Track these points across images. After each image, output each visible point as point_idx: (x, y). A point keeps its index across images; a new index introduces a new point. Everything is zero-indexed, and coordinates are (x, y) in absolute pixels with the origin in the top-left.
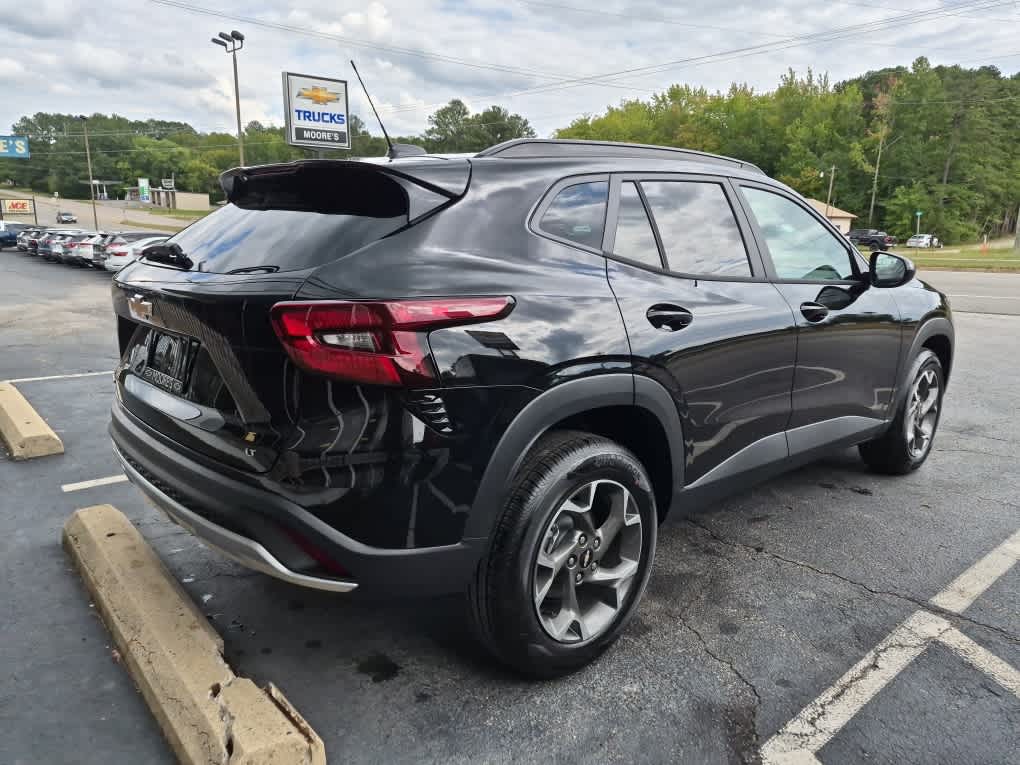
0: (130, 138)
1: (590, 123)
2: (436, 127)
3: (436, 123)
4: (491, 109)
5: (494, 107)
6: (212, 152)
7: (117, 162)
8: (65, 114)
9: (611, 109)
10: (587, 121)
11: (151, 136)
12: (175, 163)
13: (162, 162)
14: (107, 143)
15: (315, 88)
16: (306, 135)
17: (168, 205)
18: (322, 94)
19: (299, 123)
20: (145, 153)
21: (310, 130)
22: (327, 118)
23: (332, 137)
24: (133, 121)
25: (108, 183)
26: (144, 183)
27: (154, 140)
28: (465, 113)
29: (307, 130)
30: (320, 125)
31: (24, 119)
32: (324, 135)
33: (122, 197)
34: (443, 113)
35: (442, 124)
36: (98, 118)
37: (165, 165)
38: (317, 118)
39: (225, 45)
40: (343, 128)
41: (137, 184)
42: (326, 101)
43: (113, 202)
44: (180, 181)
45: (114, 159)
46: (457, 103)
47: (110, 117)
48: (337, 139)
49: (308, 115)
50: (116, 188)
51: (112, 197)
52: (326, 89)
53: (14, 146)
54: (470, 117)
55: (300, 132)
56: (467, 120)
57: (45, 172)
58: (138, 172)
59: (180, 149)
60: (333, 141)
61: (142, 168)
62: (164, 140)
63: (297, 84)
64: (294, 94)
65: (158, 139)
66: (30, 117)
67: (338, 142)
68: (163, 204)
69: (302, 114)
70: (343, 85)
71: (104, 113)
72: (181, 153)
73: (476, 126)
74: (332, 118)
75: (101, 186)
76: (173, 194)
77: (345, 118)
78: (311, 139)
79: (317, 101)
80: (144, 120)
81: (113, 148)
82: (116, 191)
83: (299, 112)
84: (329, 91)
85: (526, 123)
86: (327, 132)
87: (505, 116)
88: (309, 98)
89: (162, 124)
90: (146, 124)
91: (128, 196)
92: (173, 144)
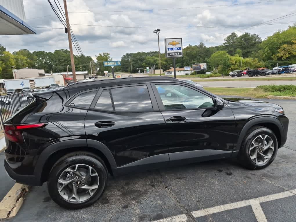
0: (145, 57)
1: (280, 33)
2: (226, 42)
3: (227, 41)
4: (245, 34)
5: (245, 33)
6: (164, 58)
7: (142, 64)
8: (132, 53)
9: (290, 27)
10: (279, 32)
11: (150, 56)
12: (155, 62)
13: (152, 62)
14: (140, 59)
15: (173, 42)
16: (171, 54)
17: (153, 73)
18: (175, 43)
19: (168, 52)
20: (149, 60)
21: (172, 53)
22: (176, 49)
23: (178, 54)
24: (146, 52)
25: (140, 69)
26: (148, 68)
27: (151, 57)
28: (236, 36)
29: (171, 53)
30: (174, 51)
31: (124, 55)
32: (175, 54)
33: (143, 72)
34: (228, 38)
35: (228, 41)
36: (139, 53)
37: (153, 63)
38: (173, 49)
39: (156, 33)
40: (181, 51)
41: (146, 68)
42: (176, 45)
43: (141, 73)
44: (156, 67)
45: (142, 63)
46: (233, 34)
47: (141, 52)
48: (179, 54)
49: (171, 49)
50: (142, 70)
51: (141, 72)
52: (176, 41)
53: (118, 63)
54: (238, 37)
55: (169, 54)
56: (237, 38)
57: (128, 68)
58: (147, 65)
59: (157, 58)
60: (178, 55)
61: (148, 64)
62: (153, 56)
63: (168, 41)
64: (167, 44)
65: (152, 56)
66: (125, 55)
67: (179, 55)
68: (152, 73)
69: (169, 49)
70: (181, 39)
71: (140, 52)
72: (157, 59)
73: (240, 40)
74: (178, 49)
75: (139, 70)
76: (154, 70)
77: (181, 48)
78: (172, 55)
79: (173, 45)
80: (149, 52)
81: (142, 60)
82: (142, 71)
83: (168, 49)
84: (177, 41)
85: (258, 36)
86: (176, 53)
87: (249, 35)
88: (171, 44)
89: (153, 52)
90: (149, 53)
91: (144, 72)
92: (155, 57)
